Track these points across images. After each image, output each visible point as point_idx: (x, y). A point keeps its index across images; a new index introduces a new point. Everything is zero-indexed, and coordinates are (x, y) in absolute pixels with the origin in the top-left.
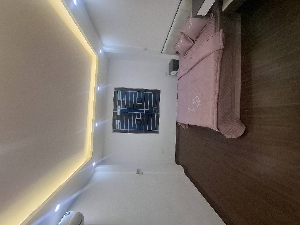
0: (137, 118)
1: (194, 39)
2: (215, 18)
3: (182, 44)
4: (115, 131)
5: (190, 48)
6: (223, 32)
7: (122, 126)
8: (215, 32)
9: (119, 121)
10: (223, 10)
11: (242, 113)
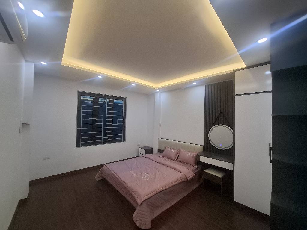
0: (96, 120)
1: (178, 159)
4: (80, 93)
6: (194, 176)
7: (85, 102)
8: (192, 171)
9: (92, 100)
10: (205, 171)
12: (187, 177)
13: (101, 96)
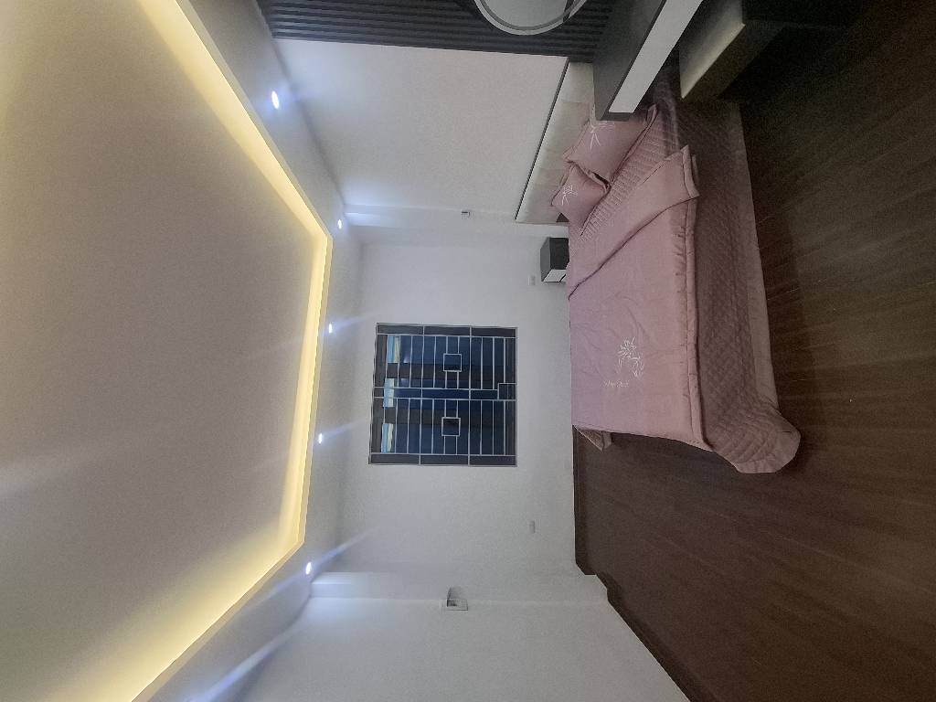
0: (445, 417)
1: (607, 178)
2: (664, 119)
3: (573, 193)
5: (598, 203)
6: (692, 153)
7: (399, 442)
8: (668, 154)
9: (391, 426)
10: (683, 97)
11: (780, 390)
12: (683, 198)
13: (377, 405)
